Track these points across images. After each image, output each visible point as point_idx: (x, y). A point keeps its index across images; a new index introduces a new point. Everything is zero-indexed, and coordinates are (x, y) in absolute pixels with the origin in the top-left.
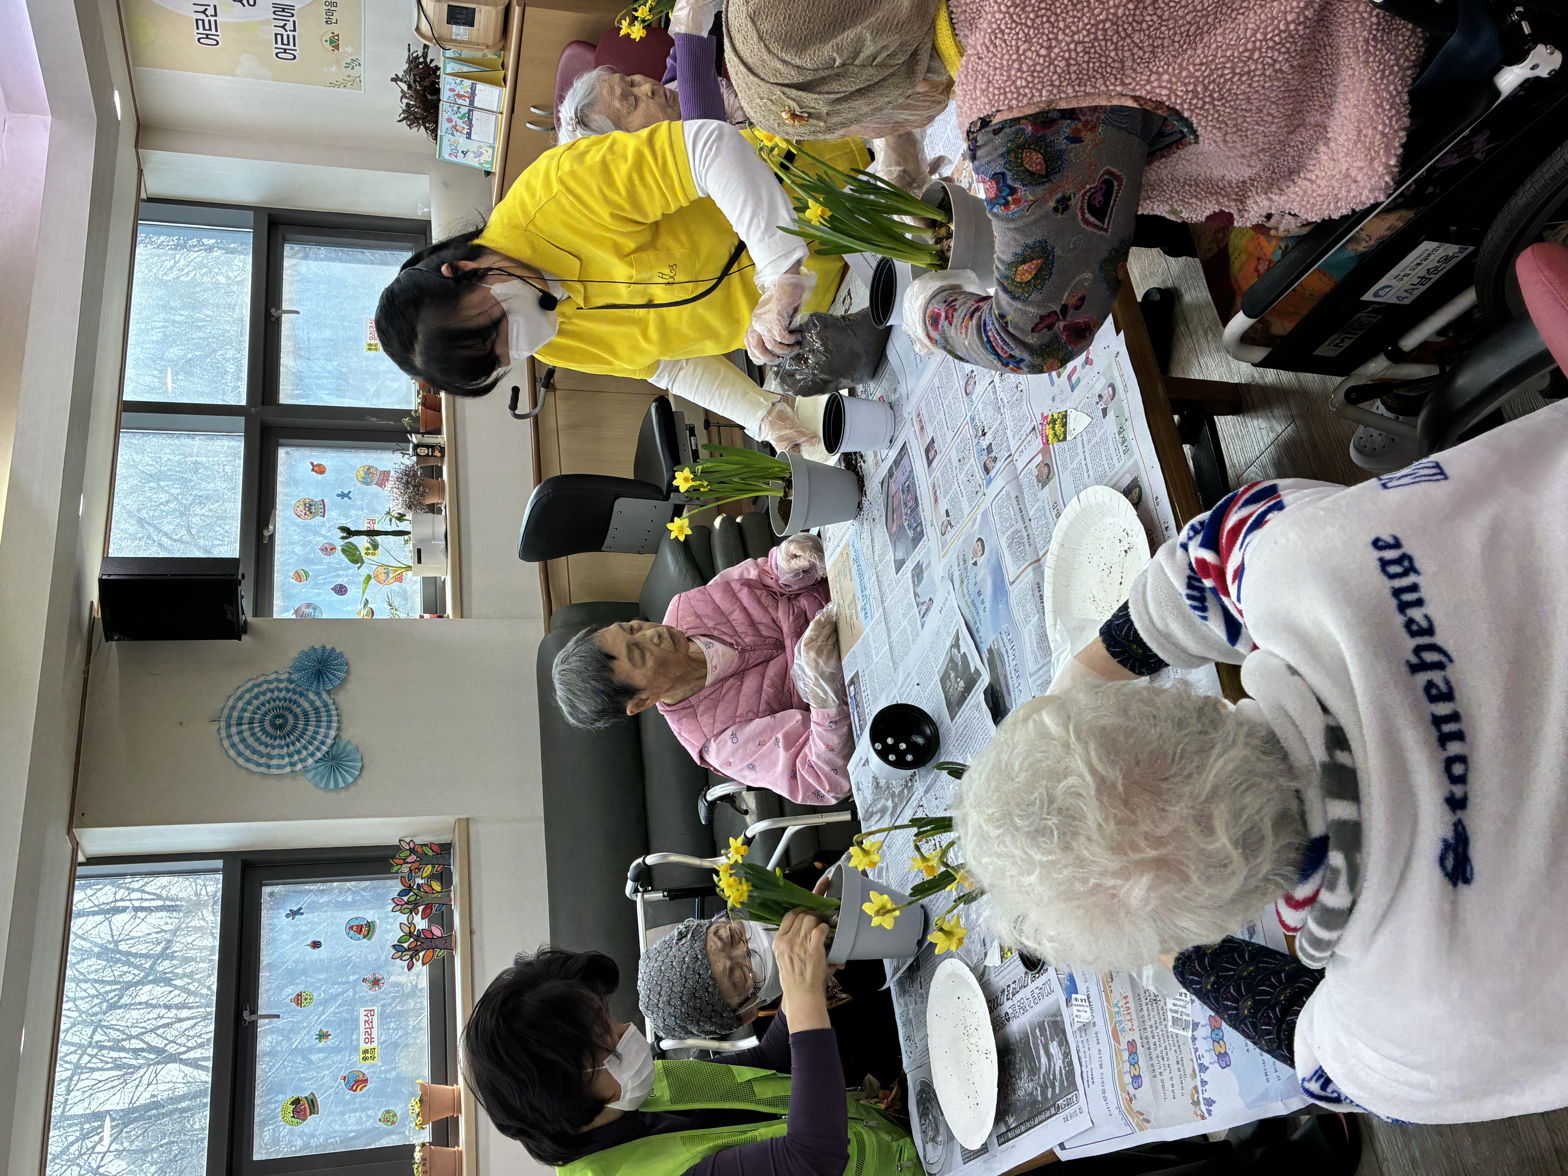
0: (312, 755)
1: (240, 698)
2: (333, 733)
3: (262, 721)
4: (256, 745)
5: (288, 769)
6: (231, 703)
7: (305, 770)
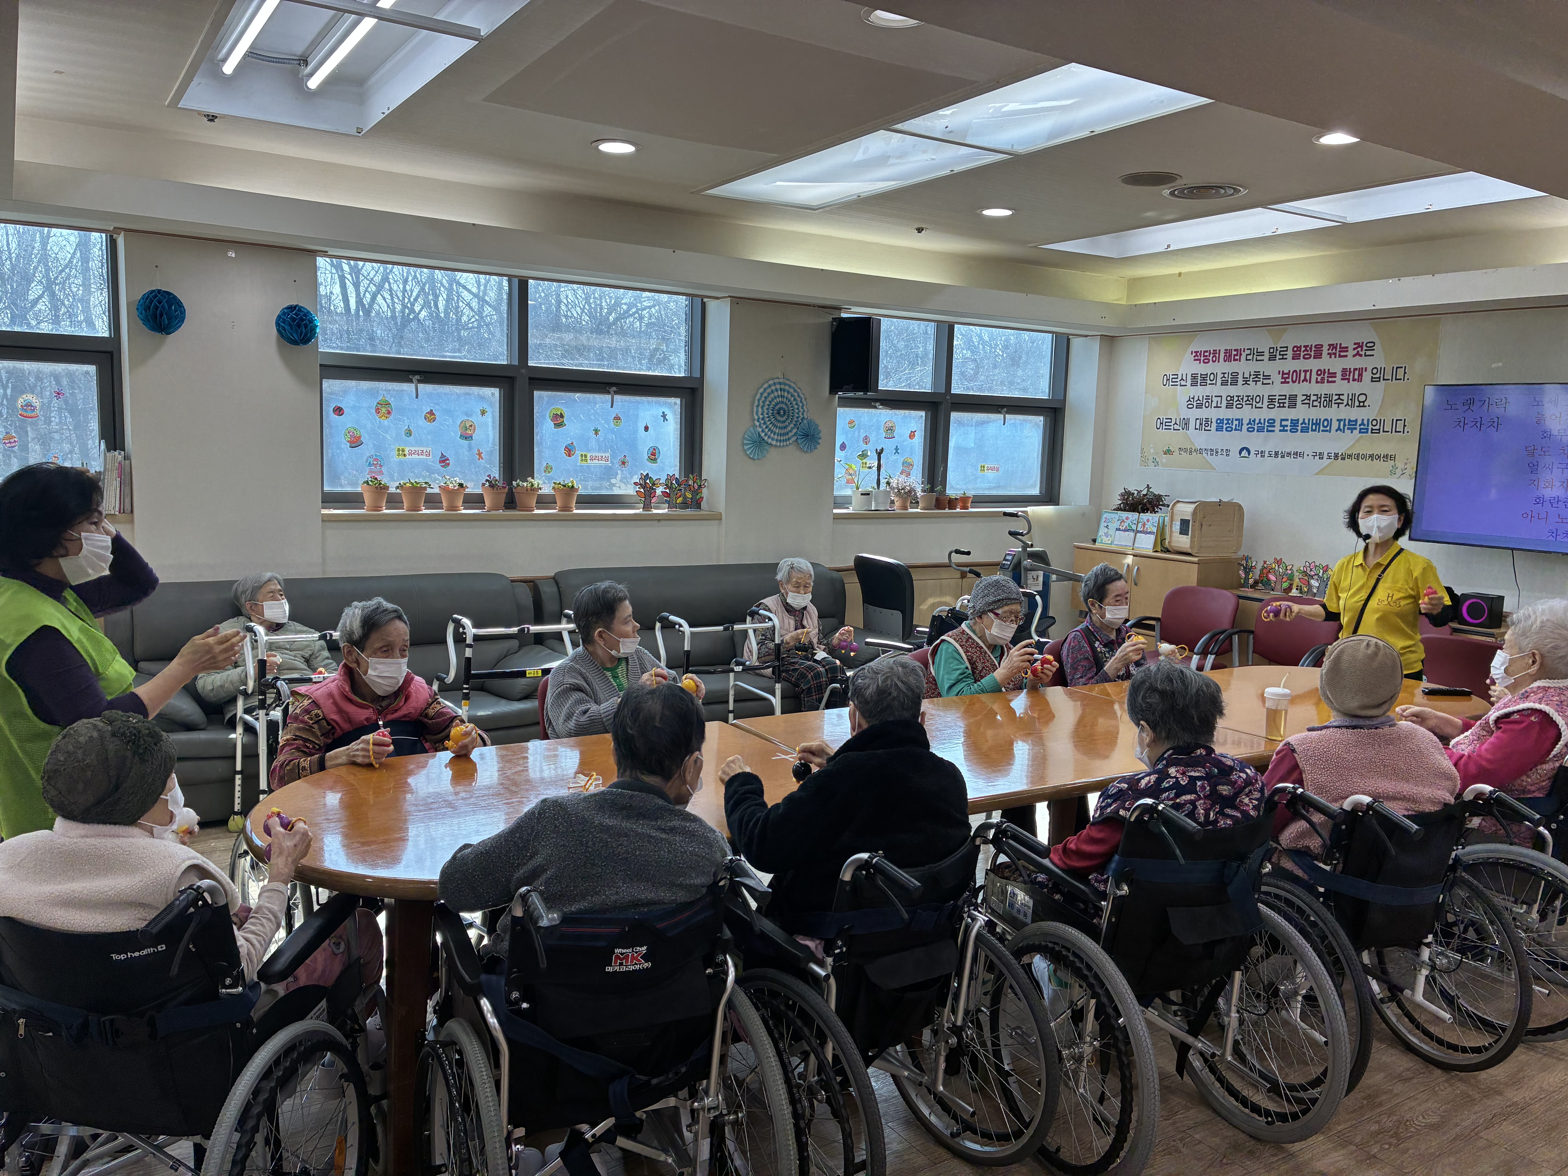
0: (763, 431)
1: (795, 391)
2: (774, 443)
3: (783, 402)
4: (770, 399)
5: (756, 417)
6: (792, 385)
7: (754, 426)
